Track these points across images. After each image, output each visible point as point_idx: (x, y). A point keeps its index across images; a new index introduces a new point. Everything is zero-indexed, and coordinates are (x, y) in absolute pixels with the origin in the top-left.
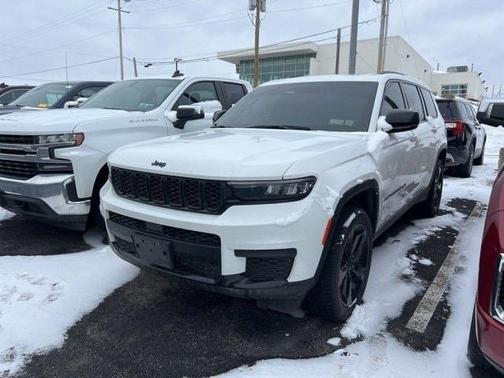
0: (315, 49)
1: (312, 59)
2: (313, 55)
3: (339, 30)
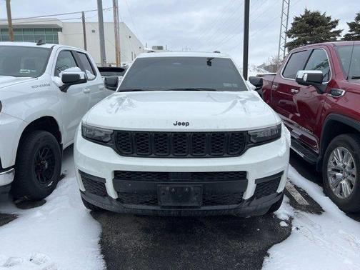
0: (61, 25)
1: (59, 33)
2: (60, 30)
3: (83, 13)
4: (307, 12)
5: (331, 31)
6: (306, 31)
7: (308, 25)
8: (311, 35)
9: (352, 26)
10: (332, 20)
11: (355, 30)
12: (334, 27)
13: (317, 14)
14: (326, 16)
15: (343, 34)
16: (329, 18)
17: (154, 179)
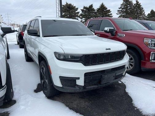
4: (67, 4)
5: (76, 12)
6: (67, 11)
7: (68, 9)
8: (69, 13)
9: (82, 10)
10: (76, 8)
11: (83, 12)
12: (77, 10)
13: (70, 5)
14: (74, 6)
15: (80, 13)
16: (75, 7)
17: (100, 74)
